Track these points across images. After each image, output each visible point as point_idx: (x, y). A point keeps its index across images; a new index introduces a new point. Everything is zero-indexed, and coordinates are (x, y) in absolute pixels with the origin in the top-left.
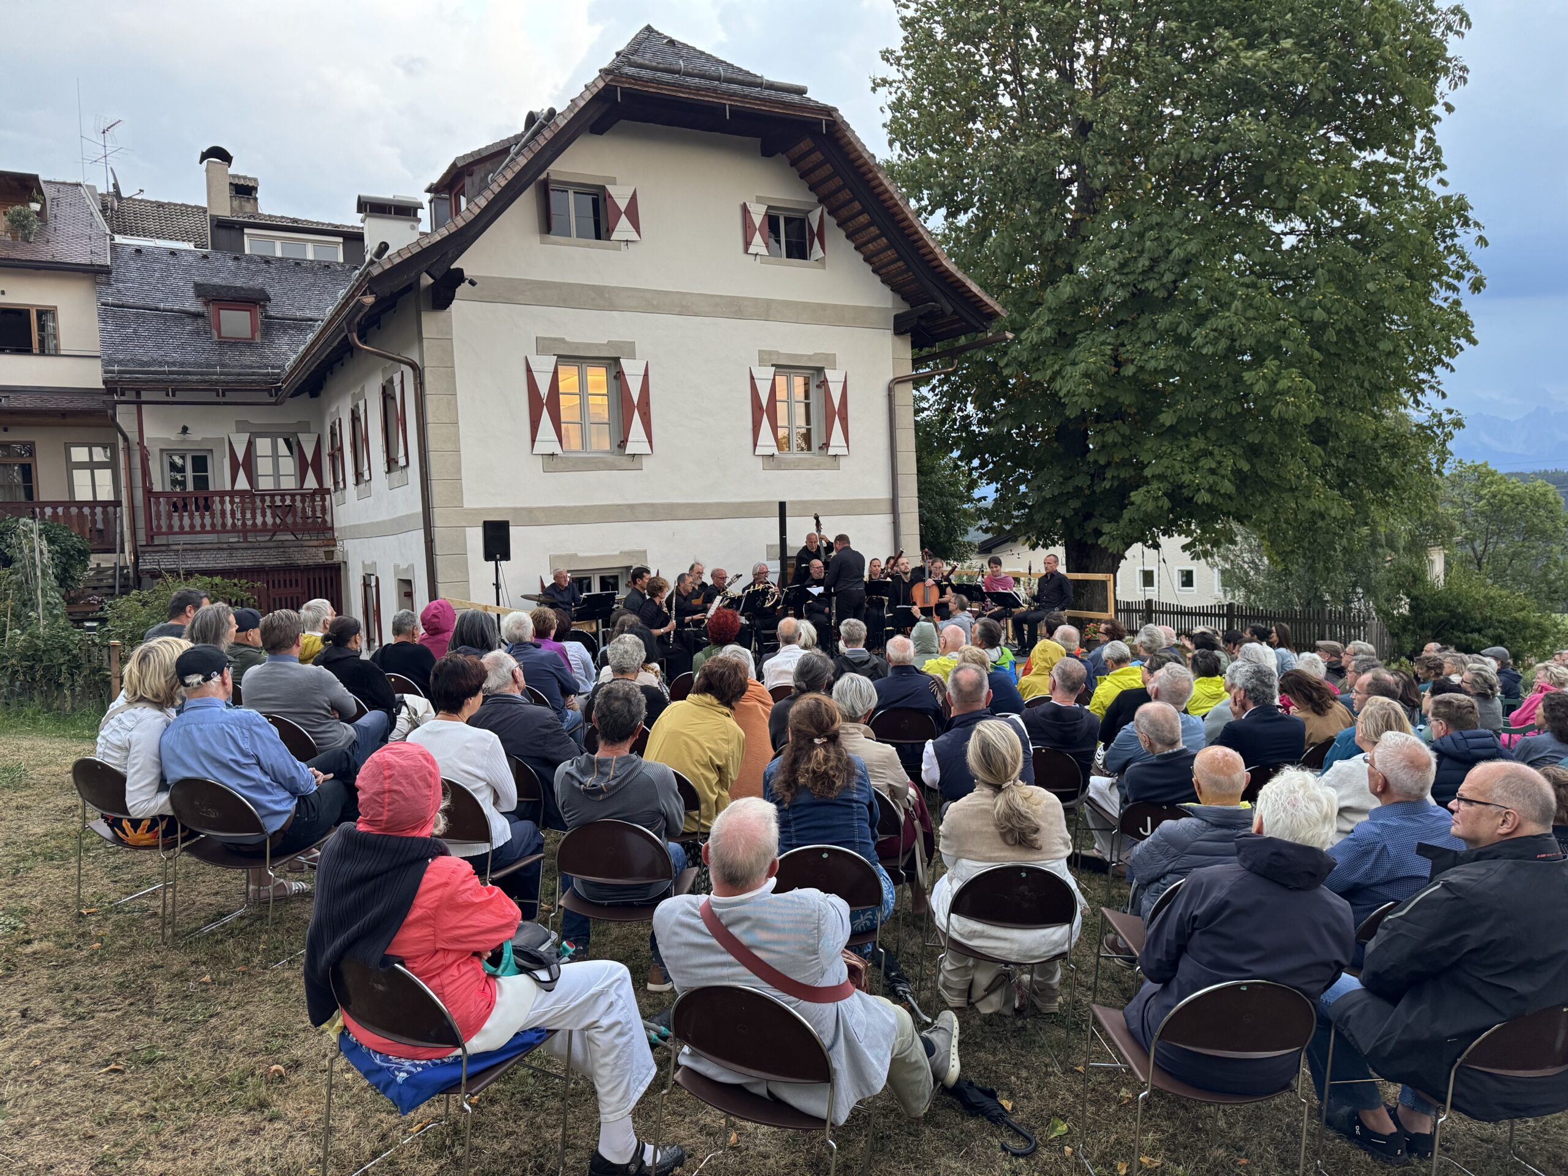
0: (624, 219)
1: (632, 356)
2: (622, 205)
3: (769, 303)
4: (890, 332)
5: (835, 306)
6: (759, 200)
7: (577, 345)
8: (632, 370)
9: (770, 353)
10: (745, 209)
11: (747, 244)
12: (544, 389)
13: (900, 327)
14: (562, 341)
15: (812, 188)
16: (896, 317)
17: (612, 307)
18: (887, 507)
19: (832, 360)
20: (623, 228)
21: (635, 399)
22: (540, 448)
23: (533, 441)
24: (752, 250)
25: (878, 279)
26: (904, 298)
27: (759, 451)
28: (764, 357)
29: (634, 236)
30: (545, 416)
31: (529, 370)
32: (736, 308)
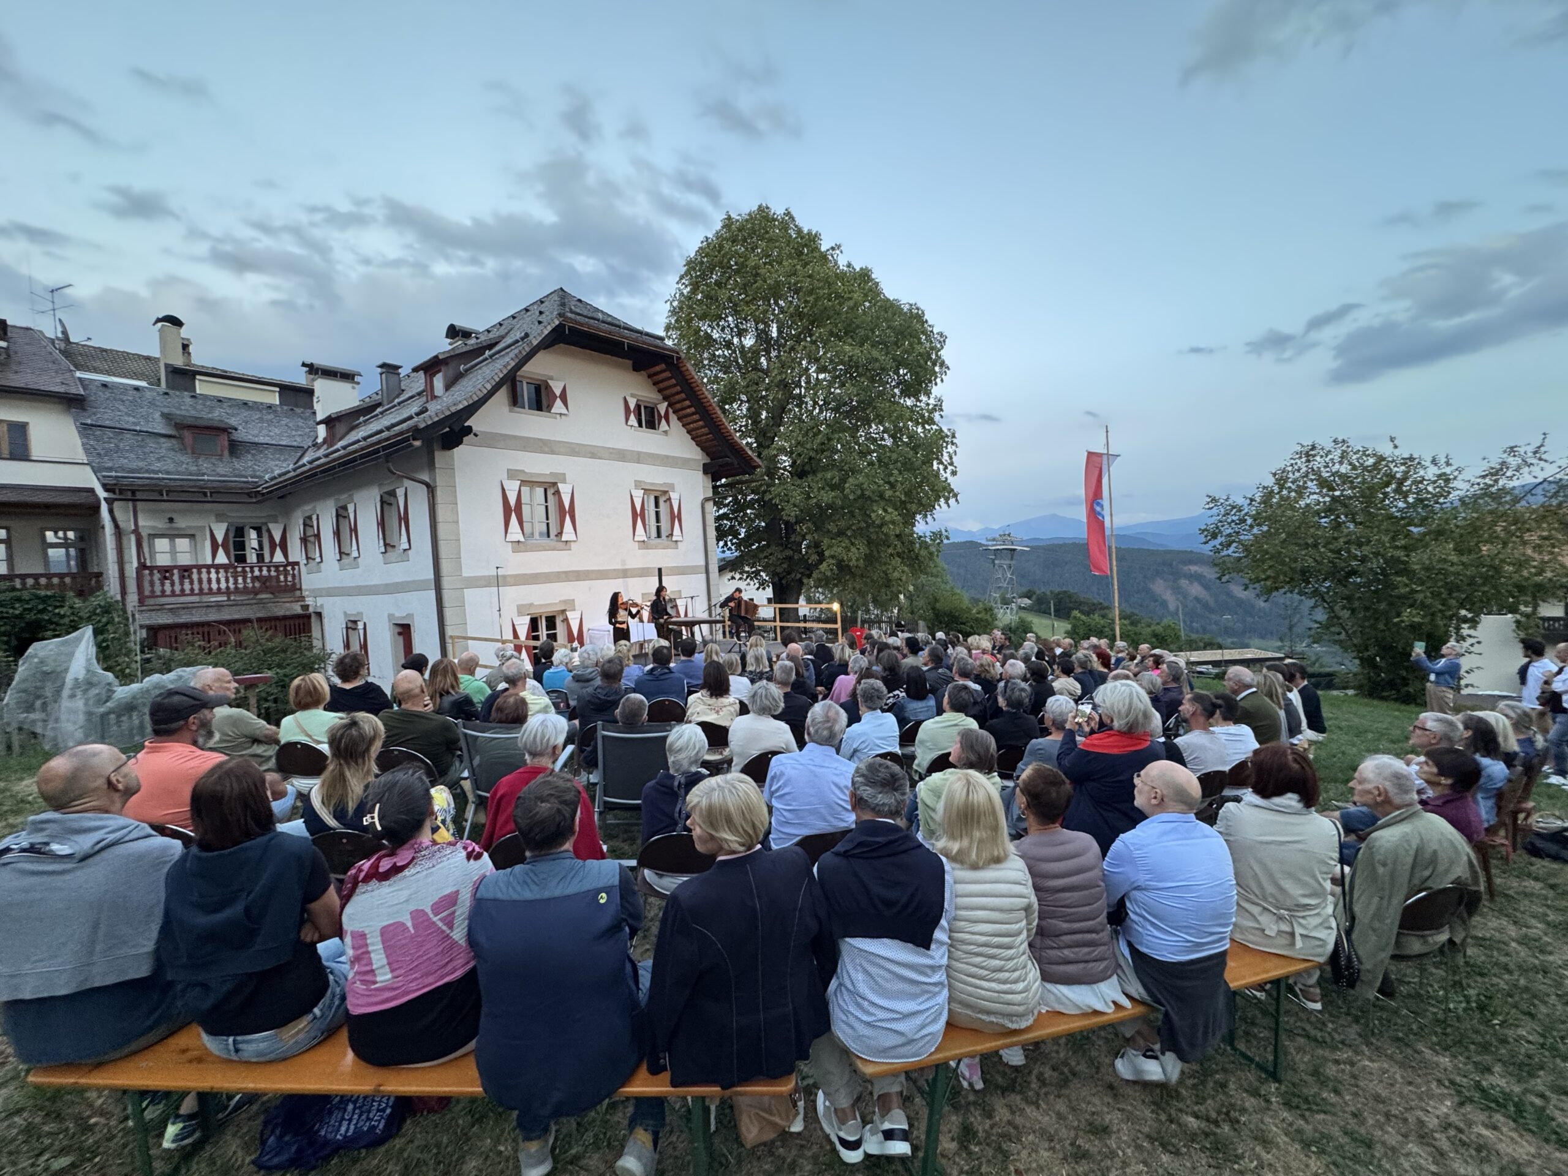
0: (558, 400)
1: (564, 481)
2: (558, 392)
3: (639, 453)
4: (701, 473)
5: (673, 457)
6: (633, 396)
7: (531, 475)
8: (565, 490)
9: (641, 482)
10: (625, 399)
11: (627, 420)
12: (512, 501)
13: (706, 469)
14: (523, 471)
15: (660, 391)
16: (704, 465)
17: (553, 452)
18: (703, 570)
19: (672, 486)
20: (558, 406)
21: (567, 508)
22: (510, 537)
23: (506, 532)
24: (630, 423)
25: (694, 443)
26: (708, 454)
27: (636, 539)
28: (638, 484)
29: (564, 411)
30: (513, 517)
31: (503, 490)
32: (622, 456)
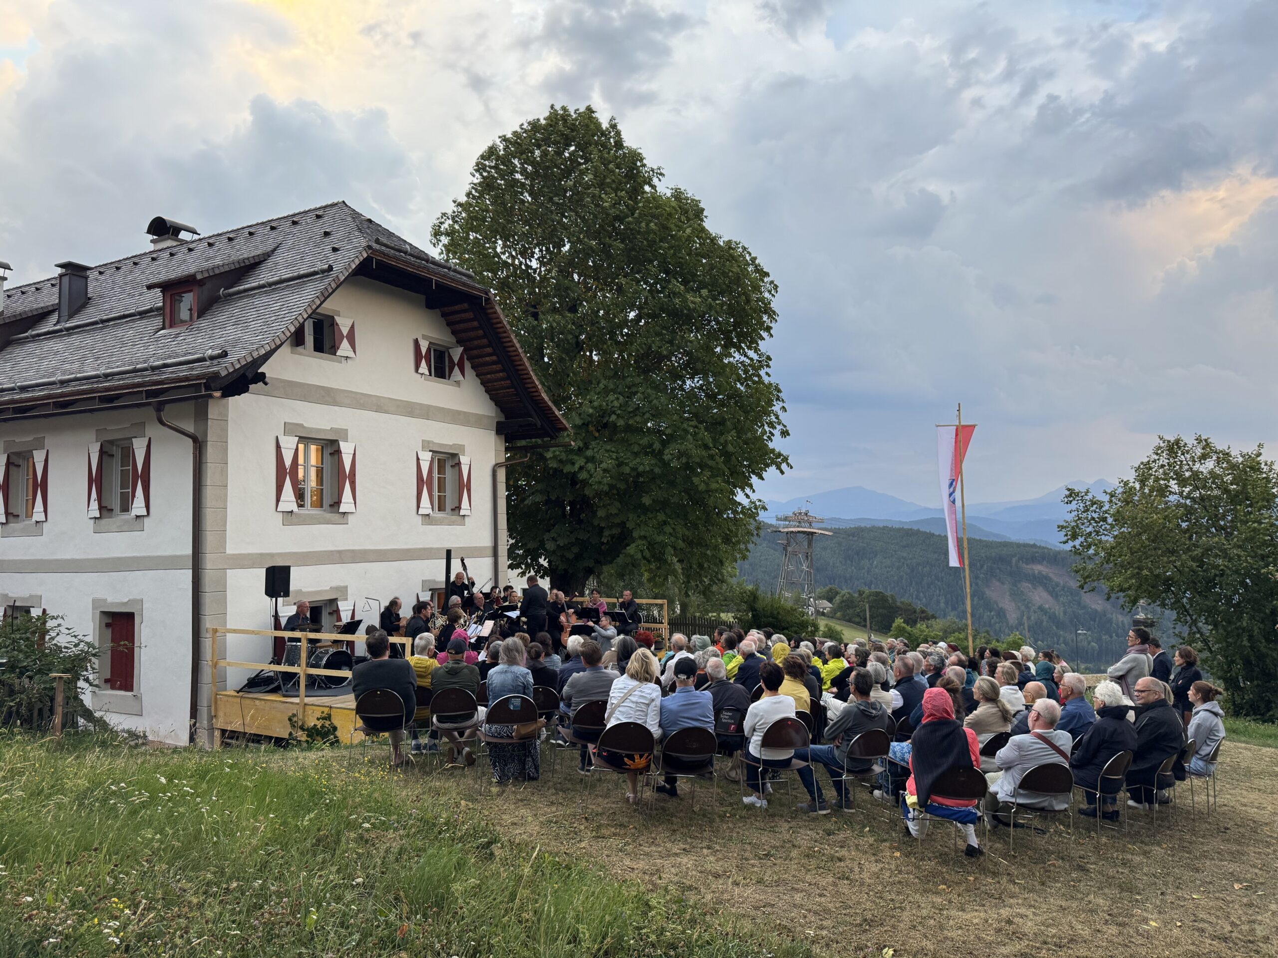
0: (345, 341)
1: (346, 440)
2: (345, 331)
3: (428, 407)
4: (494, 433)
5: (465, 412)
6: (425, 337)
7: (310, 430)
8: (346, 448)
9: (429, 442)
10: (416, 342)
11: (417, 367)
12: (288, 462)
13: (500, 429)
14: (301, 425)
16: (498, 423)
17: (335, 403)
18: (490, 552)
19: (462, 448)
20: (344, 348)
21: (347, 472)
22: (282, 506)
23: (278, 500)
24: (420, 371)
25: (488, 397)
26: (502, 411)
27: (421, 511)
28: (426, 445)
29: (351, 354)
30: (288, 482)
31: (278, 447)
32: (410, 410)
